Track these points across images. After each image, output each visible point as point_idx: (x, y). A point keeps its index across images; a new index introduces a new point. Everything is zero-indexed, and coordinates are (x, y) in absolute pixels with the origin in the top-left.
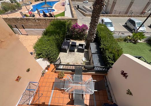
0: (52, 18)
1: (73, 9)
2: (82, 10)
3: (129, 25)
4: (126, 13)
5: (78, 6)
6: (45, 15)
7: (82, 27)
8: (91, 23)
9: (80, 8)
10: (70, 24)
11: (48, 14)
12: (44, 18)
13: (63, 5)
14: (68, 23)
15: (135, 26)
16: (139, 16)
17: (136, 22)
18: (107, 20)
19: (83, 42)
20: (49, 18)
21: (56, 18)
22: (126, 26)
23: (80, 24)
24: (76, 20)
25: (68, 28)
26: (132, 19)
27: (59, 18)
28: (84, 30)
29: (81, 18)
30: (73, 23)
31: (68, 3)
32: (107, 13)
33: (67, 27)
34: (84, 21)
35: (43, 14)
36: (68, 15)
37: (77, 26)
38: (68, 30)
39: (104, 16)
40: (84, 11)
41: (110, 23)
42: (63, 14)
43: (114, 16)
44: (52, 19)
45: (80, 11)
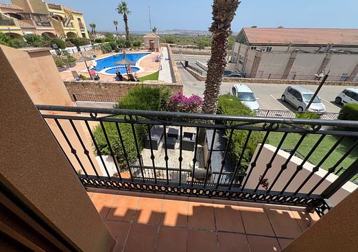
0: (133, 82)
1: (175, 68)
2: (194, 69)
3: (290, 97)
4: (285, 76)
5: (187, 63)
6: (120, 77)
7: (191, 99)
8: (206, 93)
9: (189, 67)
10: (167, 94)
12: (117, 82)
13: (157, 61)
14: (164, 91)
15: (301, 101)
16: (309, 83)
17: (303, 92)
19: (193, 130)
20: (126, 82)
21: (140, 83)
22: (284, 101)
23: (187, 94)
24: (180, 87)
25: (164, 103)
26: (294, 87)
27: (147, 82)
28: (195, 106)
29: (192, 83)
30: (173, 93)
31: (167, 57)
32: (243, 76)
33: (161, 99)
34: (194, 89)
35: (116, 75)
36: (165, 78)
37: (181, 97)
38: (163, 105)
39: (237, 81)
40: (198, 71)
42: (155, 76)
43: (258, 82)
44: (133, 85)
45: (190, 72)
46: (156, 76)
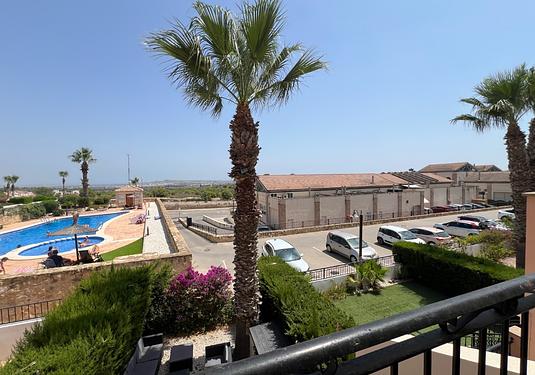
0: (88, 265)
1: (174, 229)
2: (203, 227)
3: (335, 246)
5: (189, 220)
7: (209, 275)
8: (237, 260)
9: (194, 225)
10: (165, 275)
11: (70, 254)
12: (47, 271)
13: (139, 222)
14: (158, 271)
15: (350, 247)
17: (347, 238)
18: (279, 244)
20: (71, 268)
21: (105, 263)
22: (332, 252)
23: (201, 267)
24: (187, 258)
25: (158, 292)
26: (335, 232)
27: (119, 260)
28: (218, 286)
29: (203, 249)
30: (176, 271)
31: (158, 215)
32: (273, 228)
34: (214, 258)
35: (47, 256)
36: (156, 247)
37: (191, 275)
38: (157, 299)
39: (267, 235)
40: (209, 229)
41: (291, 251)
43: (293, 233)
44: (90, 270)
45: (196, 232)
46: (138, 246)
